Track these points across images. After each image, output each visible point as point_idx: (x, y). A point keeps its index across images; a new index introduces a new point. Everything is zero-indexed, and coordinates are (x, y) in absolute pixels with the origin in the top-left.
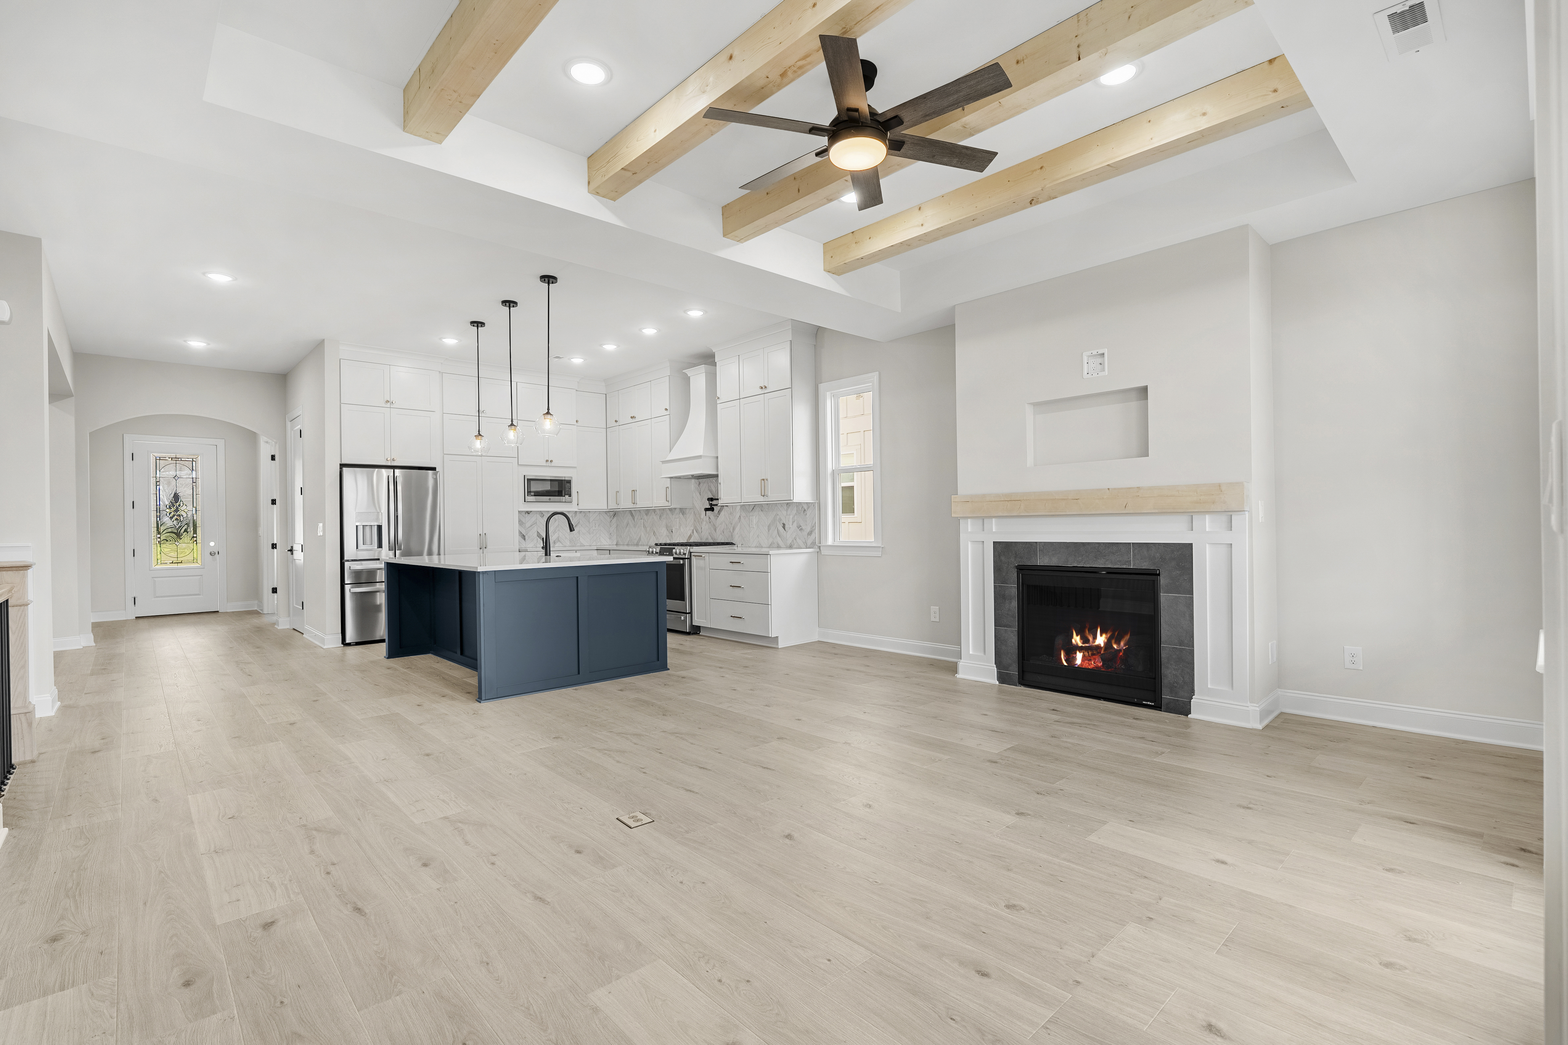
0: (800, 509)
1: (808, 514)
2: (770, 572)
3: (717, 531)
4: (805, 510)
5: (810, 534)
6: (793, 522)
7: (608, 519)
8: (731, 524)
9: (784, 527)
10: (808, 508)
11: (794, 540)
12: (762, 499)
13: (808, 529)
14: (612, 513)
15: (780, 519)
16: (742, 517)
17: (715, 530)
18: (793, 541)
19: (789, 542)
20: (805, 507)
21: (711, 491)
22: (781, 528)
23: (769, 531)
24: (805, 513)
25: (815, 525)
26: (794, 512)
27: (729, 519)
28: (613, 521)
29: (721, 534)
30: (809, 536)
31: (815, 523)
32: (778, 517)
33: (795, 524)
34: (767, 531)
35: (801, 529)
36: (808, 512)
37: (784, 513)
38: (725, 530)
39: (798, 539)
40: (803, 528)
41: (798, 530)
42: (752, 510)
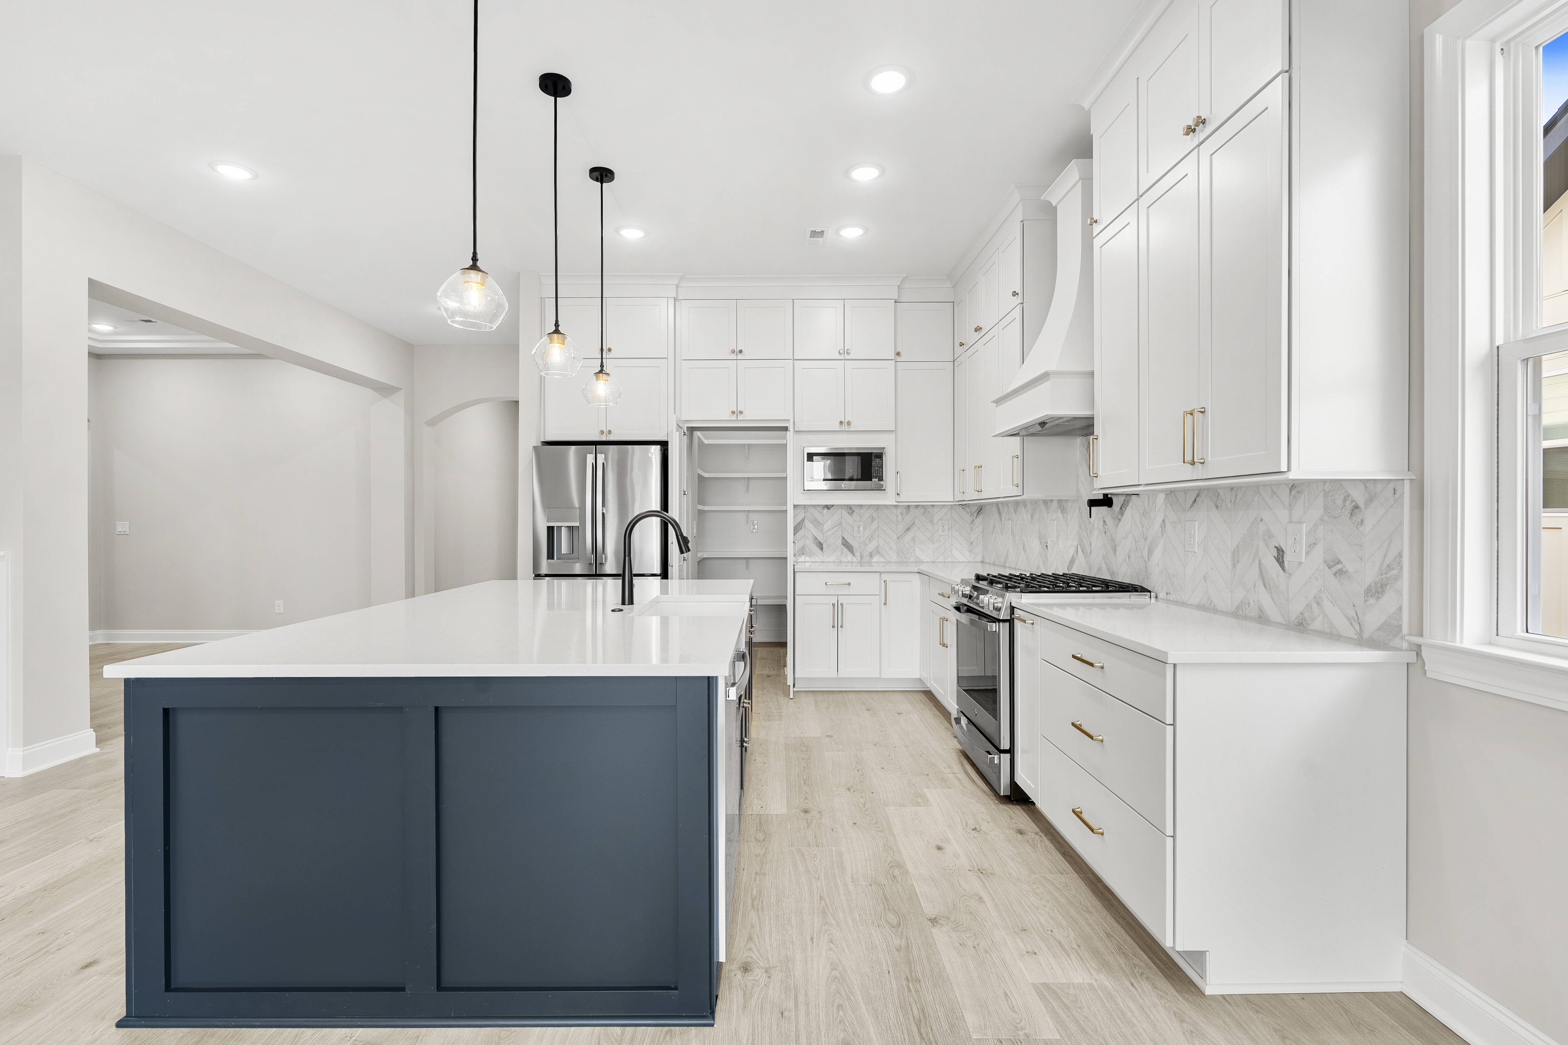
0: (1339, 502)
1: (1373, 523)
2: (1173, 725)
3: (1118, 553)
4: (1356, 507)
5: (1376, 591)
6: (1312, 546)
7: (968, 518)
8: (1146, 539)
9: (1280, 559)
10: (1370, 500)
11: (1314, 605)
12: (1188, 472)
13: (1370, 576)
14: (974, 509)
15: (1269, 535)
16: (1168, 524)
17: (1115, 551)
18: (1309, 606)
19: (1297, 608)
20: (1359, 496)
22: (1270, 562)
23: (1234, 566)
24: (1360, 518)
25: (1400, 564)
26: (1319, 510)
27: (1140, 532)
28: (976, 521)
29: (1126, 564)
30: (1372, 601)
31: (1400, 555)
32: (1262, 526)
33: (1318, 552)
34: (1233, 561)
35: (1340, 573)
36: (1371, 517)
37: (1282, 511)
38: (1133, 556)
39: (1332, 610)
40: (1350, 567)
41: (1333, 573)
42: (1192, 506)
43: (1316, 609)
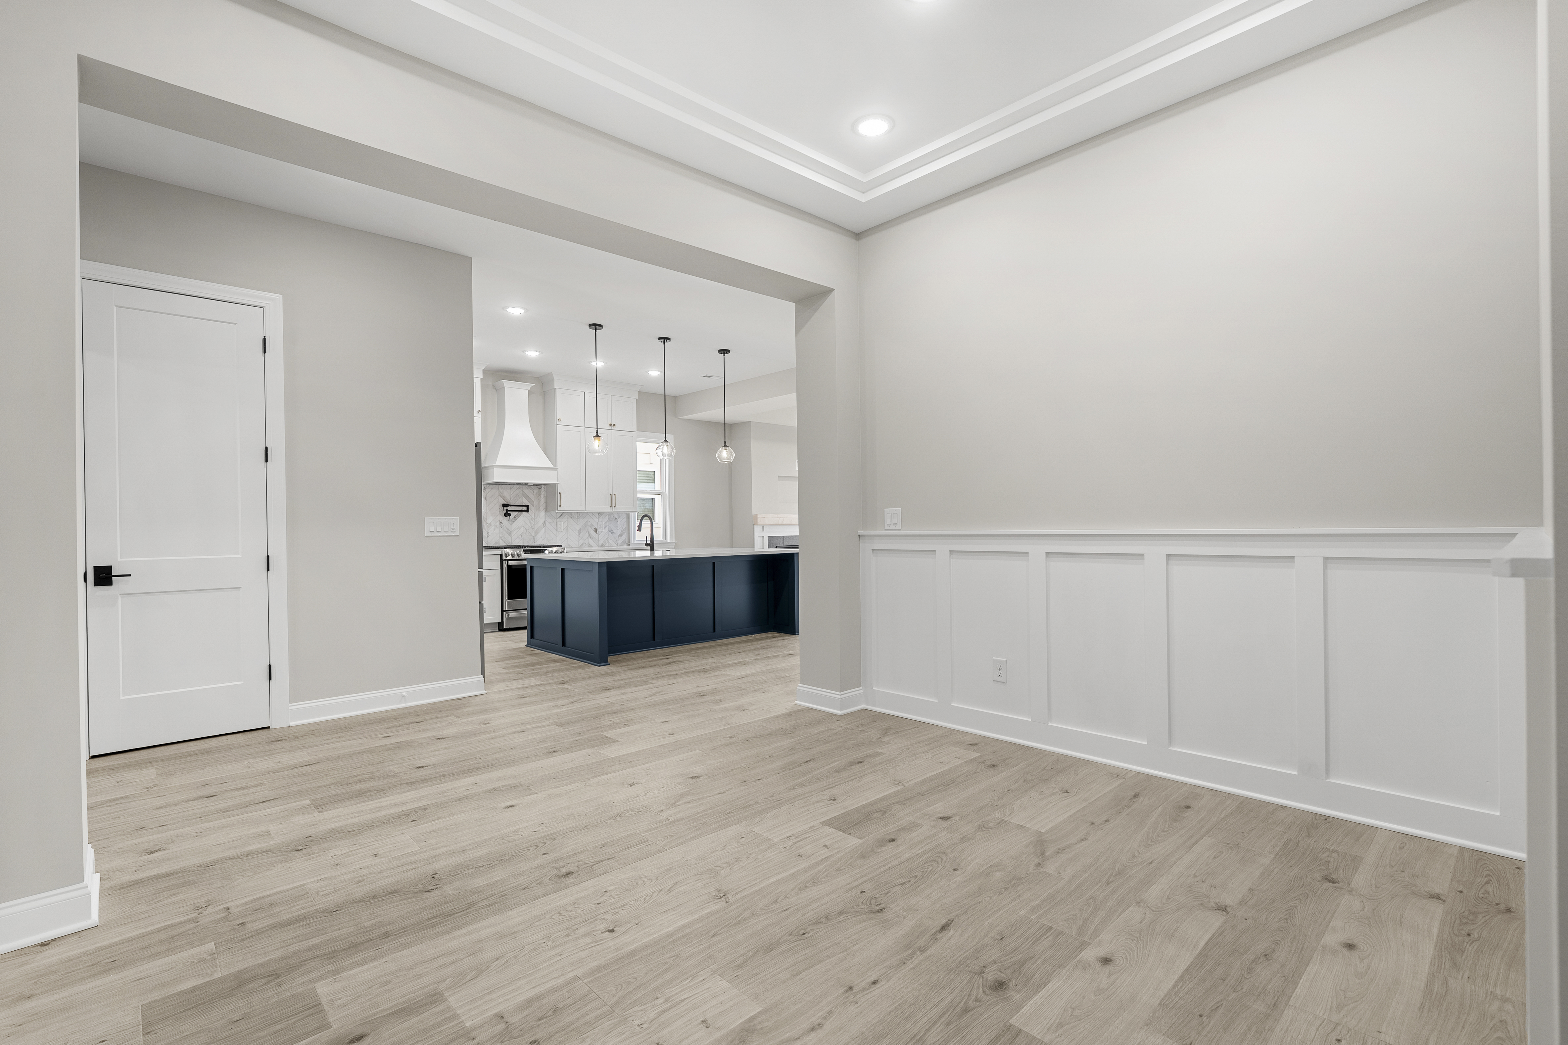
0: (612, 517)
1: (619, 522)
3: (512, 535)
4: (616, 518)
5: (621, 535)
6: (605, 527)
9: (596, 530)
10: (619, 517)
13: (619, 533)
15: (592, 525)
16: (546, 522)
17: (510, 534)
19: (601, 542)
20: (616, 516)
21: (503, 498)
22: (592, 532)
23: (579, 534)
24: (616, 521)
25: (625, 530)
26: (606, 519)
27: (530, 525)
29: (518, 537)
30: (619, 538)
32: (589, 523)
33: (607, 529)
34: (577, 534)
35: (612, 533)
36: (619, 520)
37: (596, 520)
38: (524, 534)
39: (609, 540)
40: (614, 531)
41: (610, 533)
42: (559, 517)
43: (606, 542)
